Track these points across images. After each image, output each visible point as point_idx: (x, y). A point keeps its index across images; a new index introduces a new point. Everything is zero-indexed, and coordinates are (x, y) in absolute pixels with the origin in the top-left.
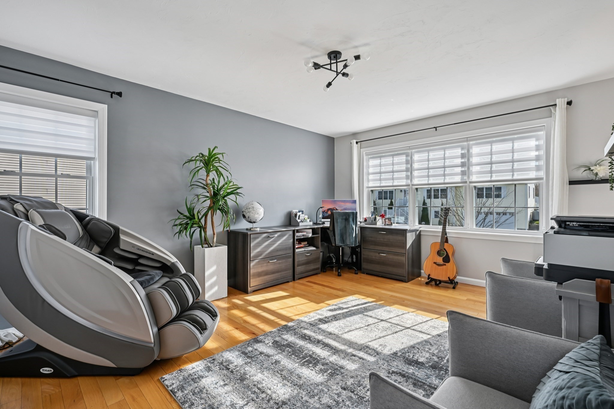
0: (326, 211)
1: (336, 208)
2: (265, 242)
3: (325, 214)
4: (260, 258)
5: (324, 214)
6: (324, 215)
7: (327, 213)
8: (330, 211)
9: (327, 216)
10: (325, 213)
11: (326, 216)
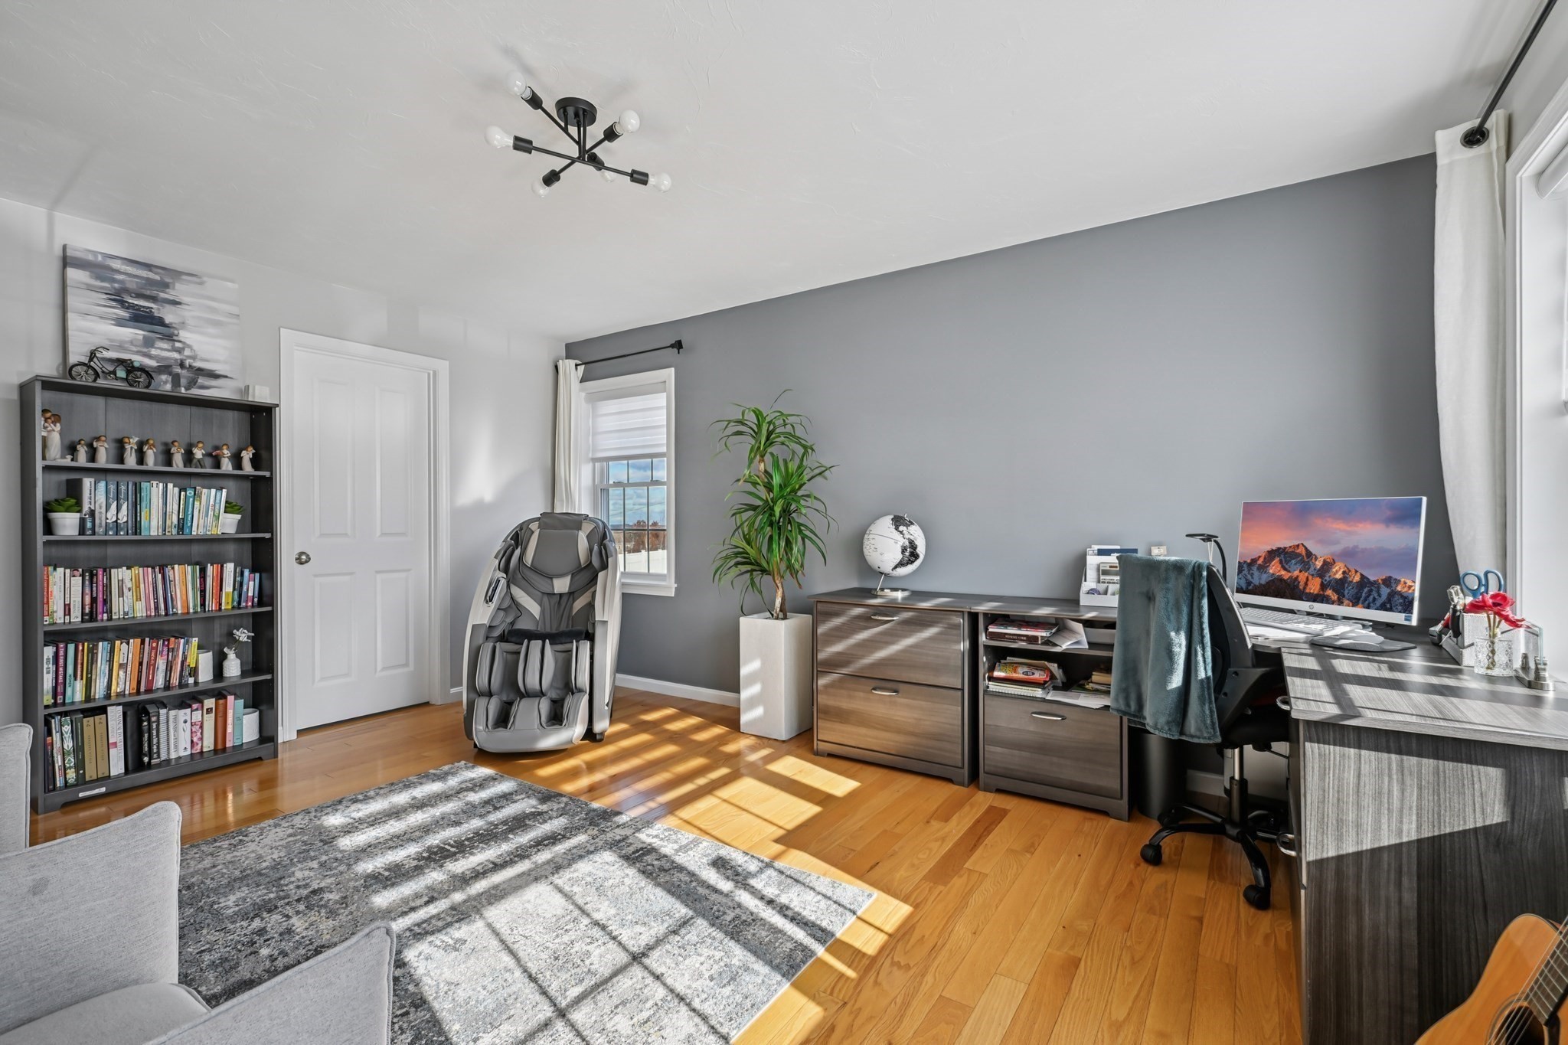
0: (1260, 562)
1: (1306, 548)
2: (859, 632)
3: (1256, 574)
4: (845, 671)
5: (1252, 575)
6: (1249, 577)
7: (1263, 568)
8: (1277, 560)
9: (1263, 582)
10: (1255, 568)
11: (1260, 584)
